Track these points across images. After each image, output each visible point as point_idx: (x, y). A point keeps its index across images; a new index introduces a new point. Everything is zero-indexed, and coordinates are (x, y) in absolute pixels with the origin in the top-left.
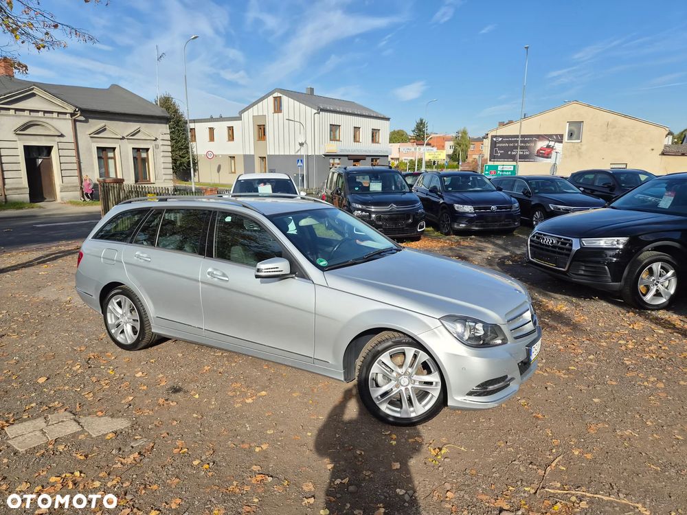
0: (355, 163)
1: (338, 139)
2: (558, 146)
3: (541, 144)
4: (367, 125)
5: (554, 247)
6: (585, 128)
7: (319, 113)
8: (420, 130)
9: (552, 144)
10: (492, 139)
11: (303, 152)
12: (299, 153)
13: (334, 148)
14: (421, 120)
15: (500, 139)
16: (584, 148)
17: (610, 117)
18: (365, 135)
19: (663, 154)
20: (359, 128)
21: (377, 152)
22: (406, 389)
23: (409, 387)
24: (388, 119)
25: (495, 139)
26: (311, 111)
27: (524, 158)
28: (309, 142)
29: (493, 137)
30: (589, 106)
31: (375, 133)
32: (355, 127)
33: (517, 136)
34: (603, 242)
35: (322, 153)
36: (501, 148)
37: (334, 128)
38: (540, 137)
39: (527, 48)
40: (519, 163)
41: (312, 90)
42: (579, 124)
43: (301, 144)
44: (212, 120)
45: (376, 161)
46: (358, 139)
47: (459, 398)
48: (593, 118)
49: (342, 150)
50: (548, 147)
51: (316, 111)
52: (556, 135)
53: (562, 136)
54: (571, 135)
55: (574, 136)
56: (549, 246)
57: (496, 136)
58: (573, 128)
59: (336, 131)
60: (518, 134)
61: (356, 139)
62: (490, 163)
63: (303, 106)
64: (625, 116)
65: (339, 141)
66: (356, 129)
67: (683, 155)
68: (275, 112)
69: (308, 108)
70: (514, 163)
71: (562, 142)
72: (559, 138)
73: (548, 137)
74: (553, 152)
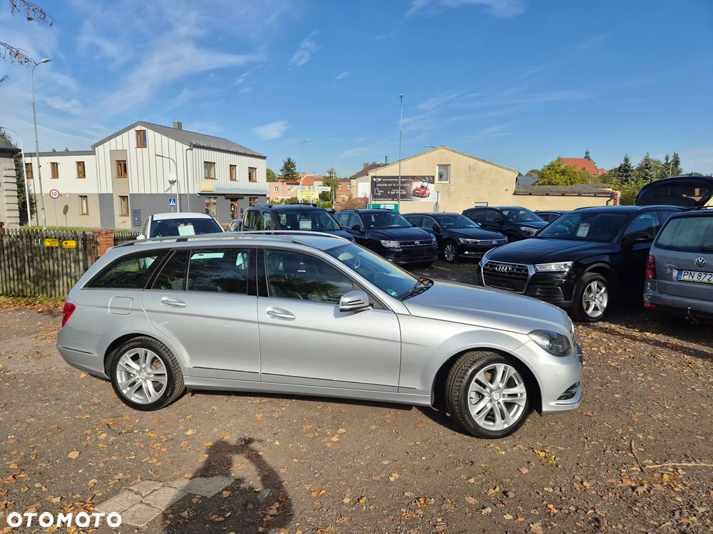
0: (232, 203)
1: (213, 177)
2: (431, 187)
3: (416, 185)
4: (243, 163)
5: (510, 273)
6: (452, 170)
7: (192, 149)
8: (288, 170)
9: (425, 184)
10: (372, 180)
11: (174, 190)
12: (169, 192)
13: (209, 186)
14: (289, 160)
15: (380, 180)
16: (452, 188)
17: (472, 161)
18: (242, 173)
19: (515, 194)
20: (235, 166)
21: (255, 191)
22: (499, 403)
23: (501, 401)
24: (264, 158)
25: (374, 180)
26: (181, 147)
27: (404, 197)
28: (181, 179)
29: (373, 177)
30: (454, 151)
31: (252, 170)
32: (231, 165)
33: (397, 177)
34: (553, 267)
35: (197, 191)
36: (381, 188)
37: (209, 165)
38: (415, 178)
39: (401, 96)
40: (401, 202)
41: (180, 124)
42: (447, 166)
43: (172, 182)
44: (54, 153)
45: (254, 200)
46: (234, 178)
47: (553, 404)
48: (459, 162)
49: (218, 189)
50: (422, 187)
51: (189, 147)
52: (428, 177)
53: (433, 177)
54: (441, 176)
55: (444, 177)
56: (505, 273)
57: (375, 177)
58: (443, 170)
59: (211, 167)
60: (397, 175)
61: (232, 178)
62: (373, 202)
63: (172, 141)
64: (483, 161)
65: (214, 179)
66: (232, 167)
67: (530, 194)
68: (138, 147)
69: (179, 145)
70: (397, 202)
71: (433, 183)
72: (431, 180)
73: (421, 178)
74: (427, 192)
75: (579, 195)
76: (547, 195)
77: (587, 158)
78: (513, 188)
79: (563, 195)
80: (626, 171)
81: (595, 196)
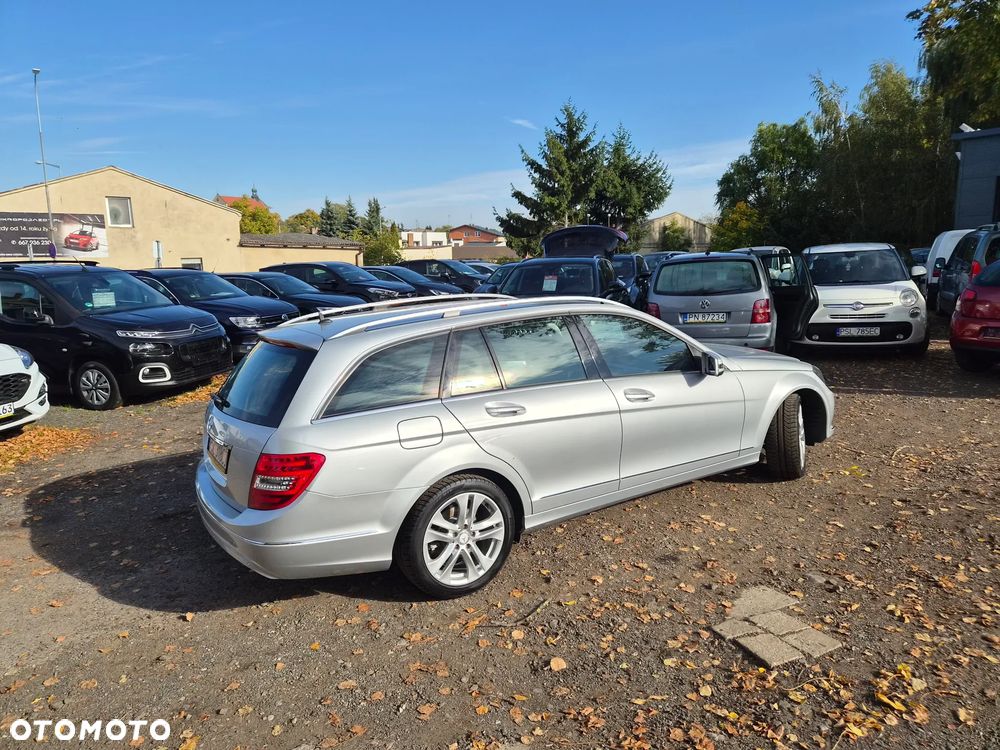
2: (99, 233)
3: (69, 229)
6: (136, 208)
9: (88, 229)
16: (139, 236)
17: (169, 195)
19: (241, 245)
30: (133, 176)
39: (36, 72)
42: (125, 200)
48: (145, 196)
50: (83, 233)
52: (93, 216)
53: (101, 217)
54: (115, 216)
55: (122, 218)
58: (117, 205)
60: (44, 210)
64: (187, 195)
67: (263, 246)
71: (103, 227)
72: (99, 222)
73: (80, 218)
74: (94, 242)
75: (324, 248)
76: (285, 247)
77: (255, 197)
78: (237, 236)
79: (305, 247)
80: (329, 218)
81: (342, 249)
